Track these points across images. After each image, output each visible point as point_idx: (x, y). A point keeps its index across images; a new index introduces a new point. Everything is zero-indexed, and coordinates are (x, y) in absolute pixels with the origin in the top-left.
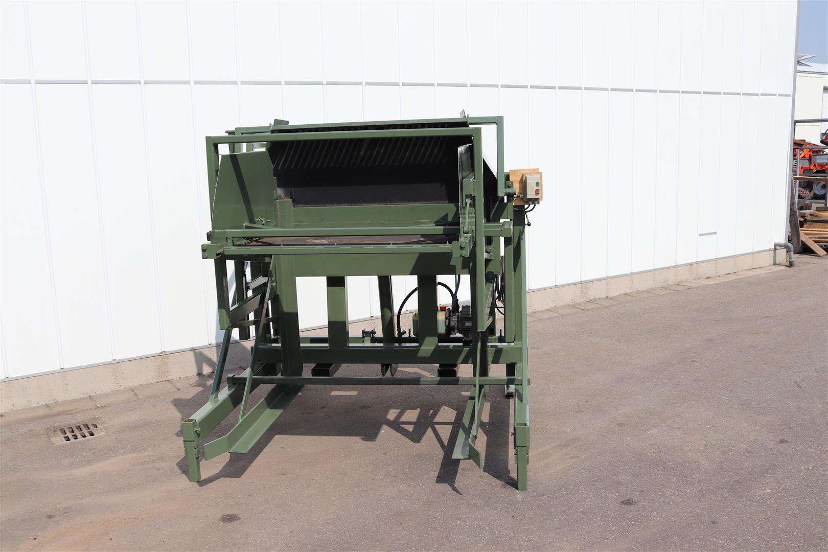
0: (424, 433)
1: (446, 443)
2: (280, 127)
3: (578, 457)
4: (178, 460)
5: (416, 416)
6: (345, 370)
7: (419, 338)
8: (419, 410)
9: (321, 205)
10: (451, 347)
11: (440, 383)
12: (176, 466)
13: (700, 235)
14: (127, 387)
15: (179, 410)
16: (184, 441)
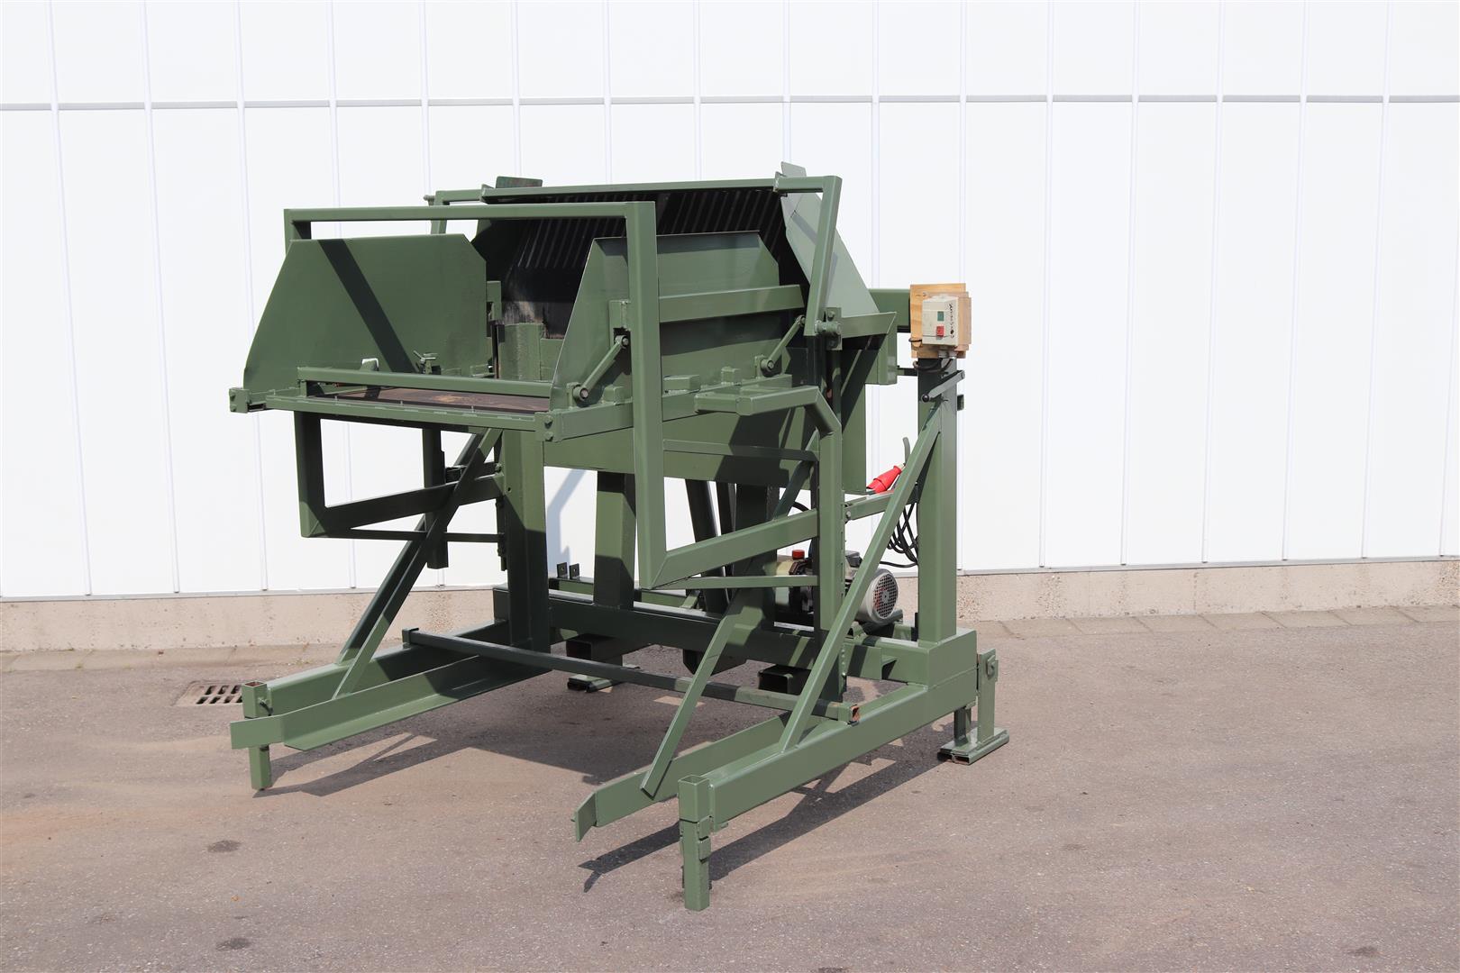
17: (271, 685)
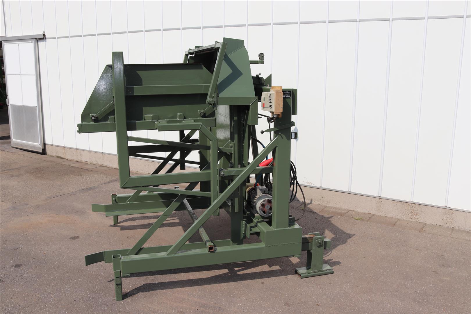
17: (118, 195)
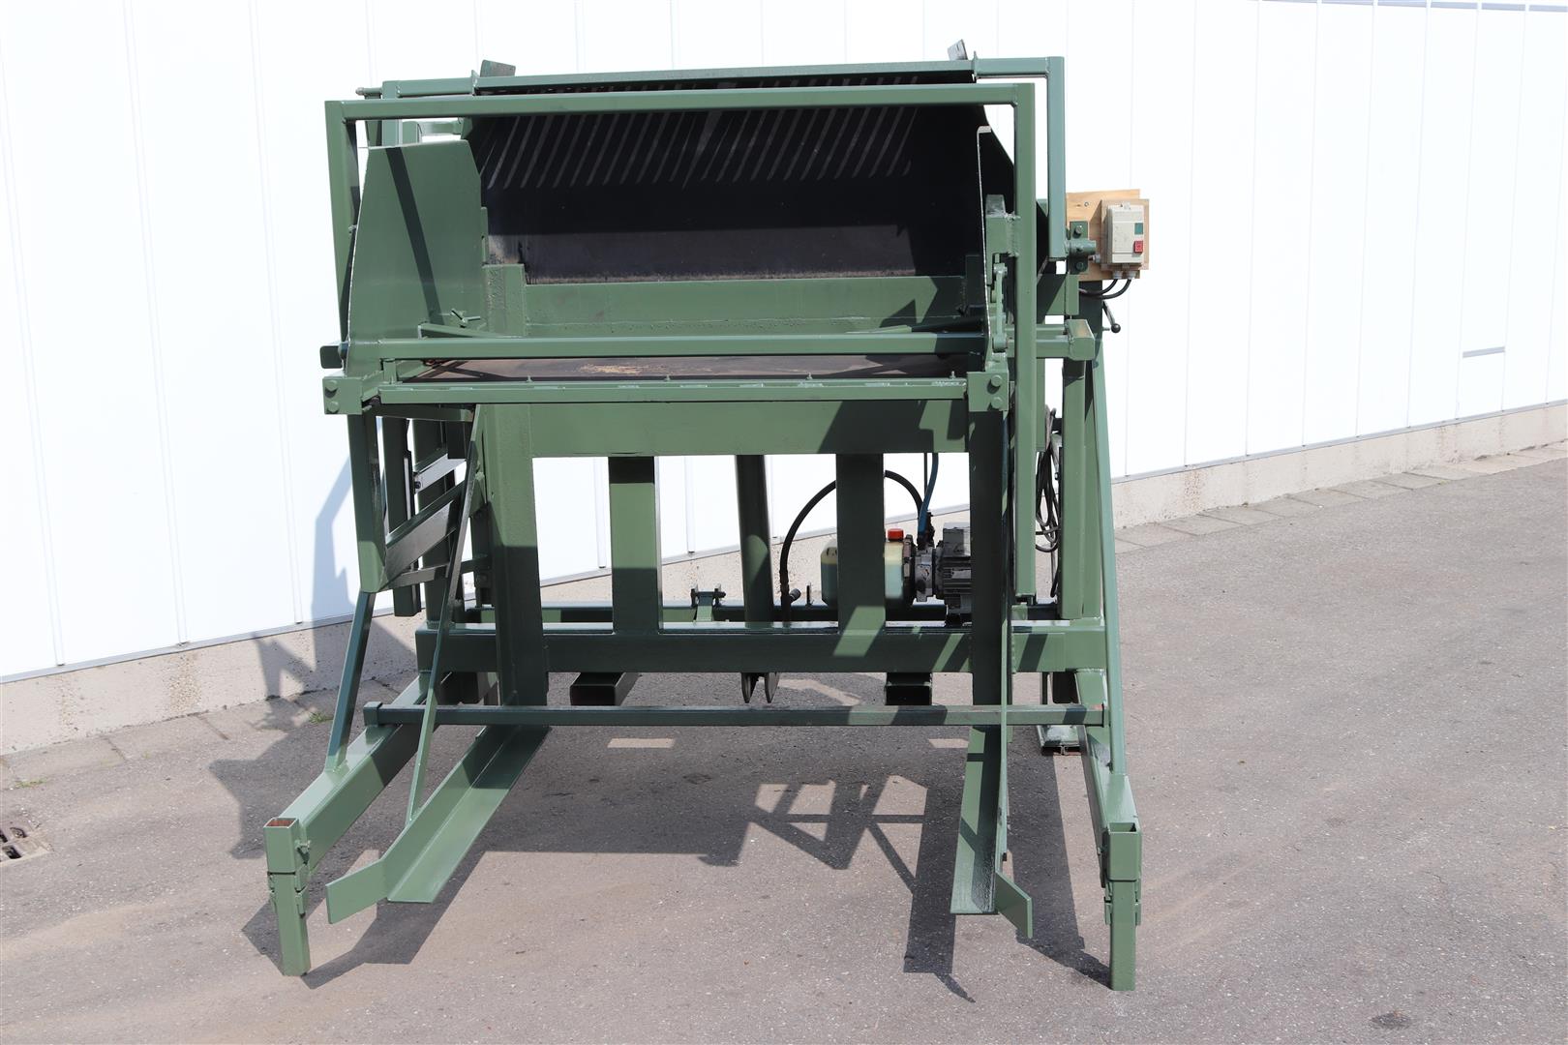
0: (855, 844)
1: (913, 869)
2: (496, 81)
3: (1245, 903)
4: (247, 920)
5: (829, 802)
6: (649, 688)
7: (835, 608)
8: (832, 785)
9: (595, 279)
10: (916, 631)
11: (898, 721)
12: (241, 936)
13: (1467, 355)
14: (94, 733)
15: (231, 790)
16: (270, 874)
